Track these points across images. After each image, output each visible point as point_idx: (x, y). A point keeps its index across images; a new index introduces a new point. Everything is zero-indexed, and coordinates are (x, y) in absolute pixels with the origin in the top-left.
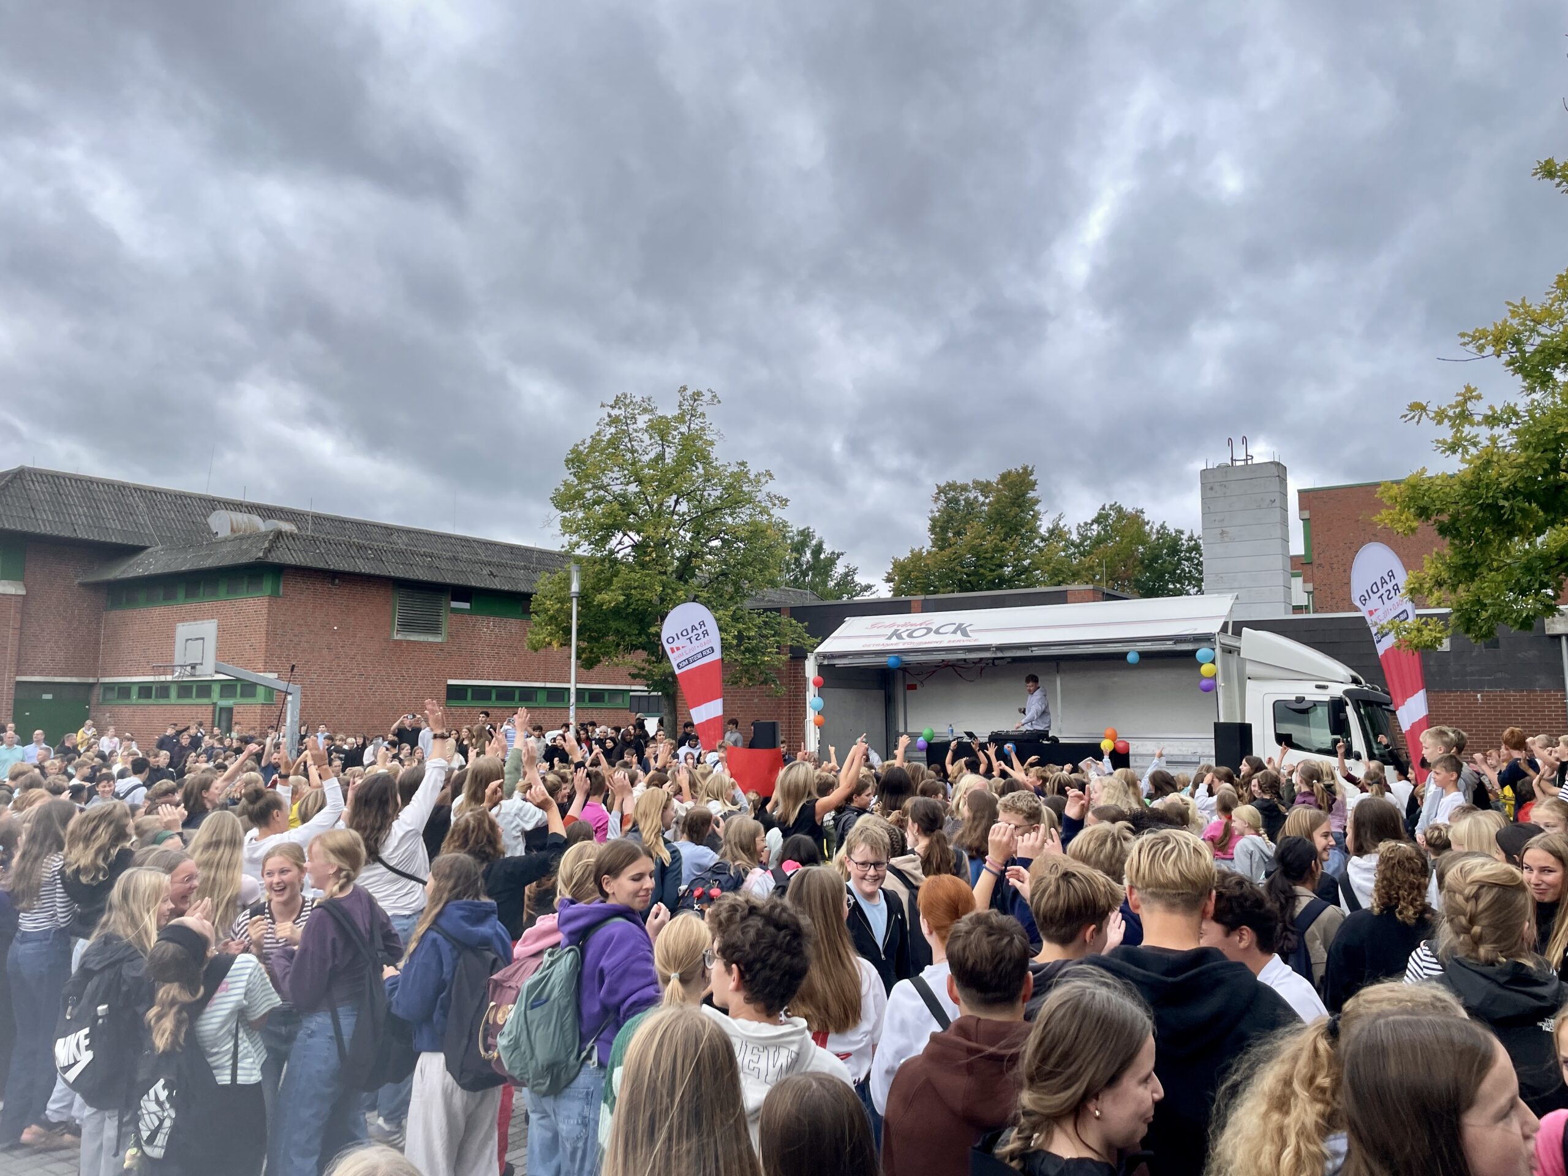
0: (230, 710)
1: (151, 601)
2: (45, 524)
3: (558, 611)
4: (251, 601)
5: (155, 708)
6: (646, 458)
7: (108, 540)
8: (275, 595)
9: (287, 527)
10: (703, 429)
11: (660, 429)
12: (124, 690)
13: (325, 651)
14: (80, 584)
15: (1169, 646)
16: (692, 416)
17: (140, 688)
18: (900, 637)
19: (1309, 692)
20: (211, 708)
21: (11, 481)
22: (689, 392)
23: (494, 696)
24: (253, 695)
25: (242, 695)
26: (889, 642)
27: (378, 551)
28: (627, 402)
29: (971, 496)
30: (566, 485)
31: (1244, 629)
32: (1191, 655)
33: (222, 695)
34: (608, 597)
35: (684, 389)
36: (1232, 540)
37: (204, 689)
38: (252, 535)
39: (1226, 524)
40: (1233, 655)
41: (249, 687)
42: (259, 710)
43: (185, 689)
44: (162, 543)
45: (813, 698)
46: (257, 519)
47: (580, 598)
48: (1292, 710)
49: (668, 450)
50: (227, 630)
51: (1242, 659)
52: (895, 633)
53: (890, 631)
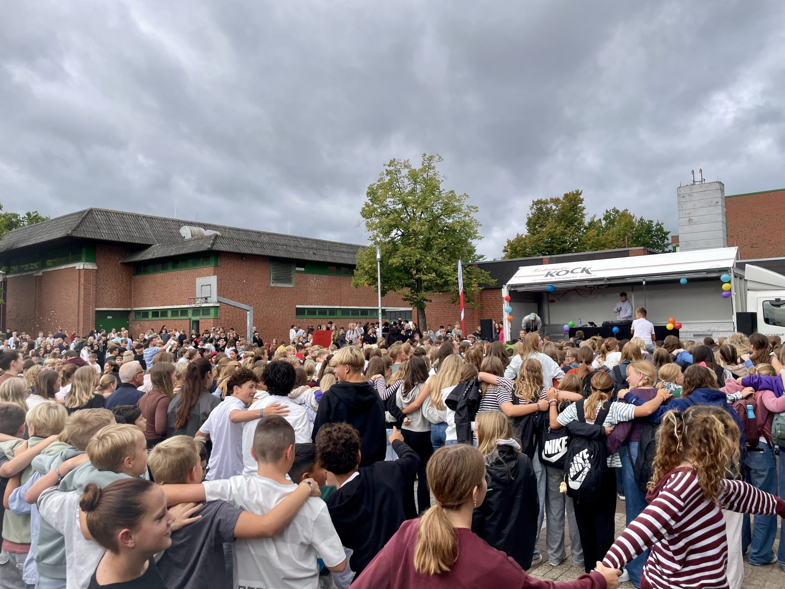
0: (197, 322)
1: (155, 271)
2: (105, 235)
3: (371, 268)
4: (205, 269)
5: (161, 321)
6: (406, 191)
7: (134, 242)
8: (216, 266)
9: (218, 233)
10: (435, 175)
11: (414, 176)
12: (145, 314)
13: (240, 292)
14: (121, 263)
15: (704, 275)
16: (429, 168)
17: (153, 312)
18: (552, 275)
19: (782, 295)
20: (188, 321)
21: (87, 215)
22: (427, 156)
23: (317, 313)
24: (209, 314)
25: (203, 314)
26: (546, 278)
27: (262, 243)
28: (396, 163)
29: (549, 206)
30: (367, 205)
31: (747, 265)
32: (718, 279)
33: (193, 315)
34: (395, 261)
35: (425, 155)
36: (695, 223)
37: (184, 312)
38: (202, 237)
39: (691, 215)
40: (741, 279)
41: (206, 311)
42: (212, 321)
43: (175, 312)
44: (159, 243)
45: (506, 307)
46: (202, 230)
47: (381, 261)
48: (773, 305)
49: (418, 186)
50: (194, 283)
51: (746, 280)
52: (549, 274)
53: (546, 273)
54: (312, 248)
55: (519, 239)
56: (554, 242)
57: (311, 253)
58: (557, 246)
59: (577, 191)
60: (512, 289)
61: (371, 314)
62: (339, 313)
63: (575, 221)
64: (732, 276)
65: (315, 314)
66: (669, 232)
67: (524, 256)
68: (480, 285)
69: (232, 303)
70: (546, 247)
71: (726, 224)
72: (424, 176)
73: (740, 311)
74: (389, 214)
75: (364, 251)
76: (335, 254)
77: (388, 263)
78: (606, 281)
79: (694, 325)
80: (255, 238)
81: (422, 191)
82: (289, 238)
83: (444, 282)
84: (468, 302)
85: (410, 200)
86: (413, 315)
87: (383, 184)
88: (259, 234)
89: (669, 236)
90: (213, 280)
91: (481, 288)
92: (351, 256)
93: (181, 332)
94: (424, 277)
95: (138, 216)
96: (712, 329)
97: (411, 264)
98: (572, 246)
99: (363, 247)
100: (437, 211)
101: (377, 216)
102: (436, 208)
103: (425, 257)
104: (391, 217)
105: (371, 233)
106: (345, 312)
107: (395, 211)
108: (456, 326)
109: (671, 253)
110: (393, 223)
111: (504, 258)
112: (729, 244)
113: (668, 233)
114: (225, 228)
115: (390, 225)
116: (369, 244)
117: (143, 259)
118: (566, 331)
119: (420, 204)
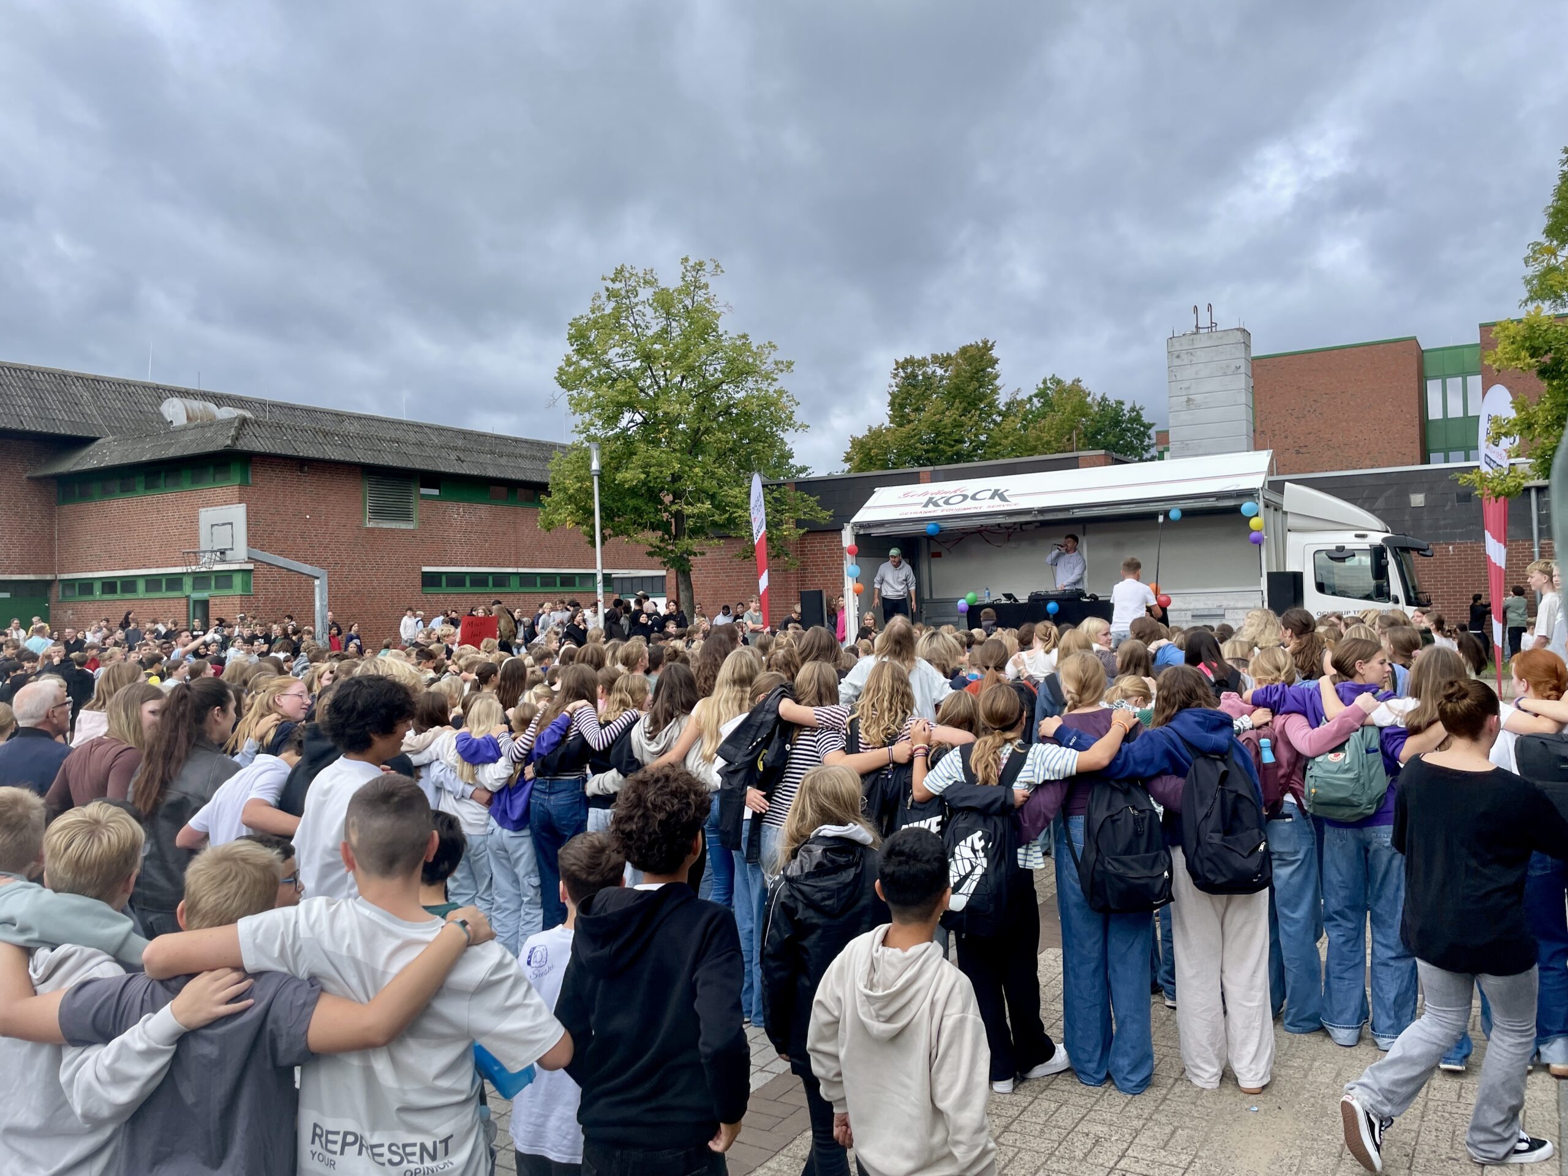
0: (205, 604)
1: (107, 493)
3: (579, 490)
4: (219, 490)
5: (122, 602)
6: (650, 333)
7: (57, 432)
8: (244, 484)
9: (248, 414)
10: (708, 300)
11: (664, 302)
12: (86, 587)
13: (299, 540)
14: (29, 478)
15: (1211, 503)
16: (696, 287)
17: (103, 584)
18: (936, 504)
19: (1348, 540)
20: (184, 601)
22: (691, 263)
23: (468, 582)
24: (229, 586)
25: (217, 587)
26: (925, 509)
27: (345, 437)
28: (627, 275)
29: (929, 371)
30: (569, 362)
31: (1287, 484)
32: (1236, 510)
33: (195, 588)
34: (628, 475)
35: (686, 260)
36: (1198, 407)
37: (174, 582)
38: (212, 423)
39: (1192, 391)
40: (1276, 510)
41: (224, 579)
42: (237, 601)
43: (153, 582)
44: (114, 434)
45: (850, 568)
46: (212, 406)
47: (601, 477)
48: (1332, 558)
49: (674, 324)
50: (194, 521)
51: (1285, 513)
52: (930, 501)
53: (925, 499)
54: (455, 448)
55: (875, 435)
56: (940, 442)
57: (452, 457)
58: (947, 449)
59: (985, 343)
60: (862, 532)
61: (581, 585)
62: (515, 582)
63: (981, 401)
64: (1261, 504)
65: (463, 585)
66: (1153, 425)
67: (885, 467)
68: (799, 524)
69: (281, 561)
70: (927, 451)
71: (1254, 409)
72: (687, 302)
73: (1274, 570)
74: (615, 380)
75: (565, 456)
76: (503, 461)
77: (615, 480)
78: (1035, 515)
79: (1193, 597)
80: (330, 427)
81: (683, 333)
82: (405, 427)
83: (728, 519)
84: (777, 556)
85: (657, 351)
86: (668, 585)
87: (602, 317)
88: (339, 416)
89: (1152, 432)
90: (238, 513)
91: (802, 532)
92: (537, 464)
93: (170, 625)
94: (688, 510)
95: (64, 375)
96: (1225, 604)
97: (662, 482)
98: (975, 449)
99: (564, 447)
100: (713, 375)
101: (590, 384)
102: (711, 369)
103: (691, 468)
104: (620, 385)
105: (578, 419)
106: (527, 580)
107: (628, 373)
108: (753, 605)
109: (1157, 463)
110: (623, 399)
111: (849, 471)
112: (1257, 447)
113: (1149, 426)
114: (262, 404)
115: (618, 403)
116: (578, 438)
117: (78, 468)
118: (962, 612)
119: (678, 361)
